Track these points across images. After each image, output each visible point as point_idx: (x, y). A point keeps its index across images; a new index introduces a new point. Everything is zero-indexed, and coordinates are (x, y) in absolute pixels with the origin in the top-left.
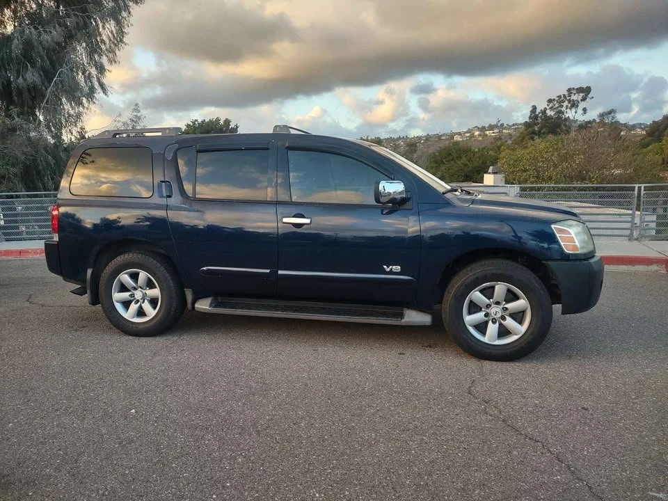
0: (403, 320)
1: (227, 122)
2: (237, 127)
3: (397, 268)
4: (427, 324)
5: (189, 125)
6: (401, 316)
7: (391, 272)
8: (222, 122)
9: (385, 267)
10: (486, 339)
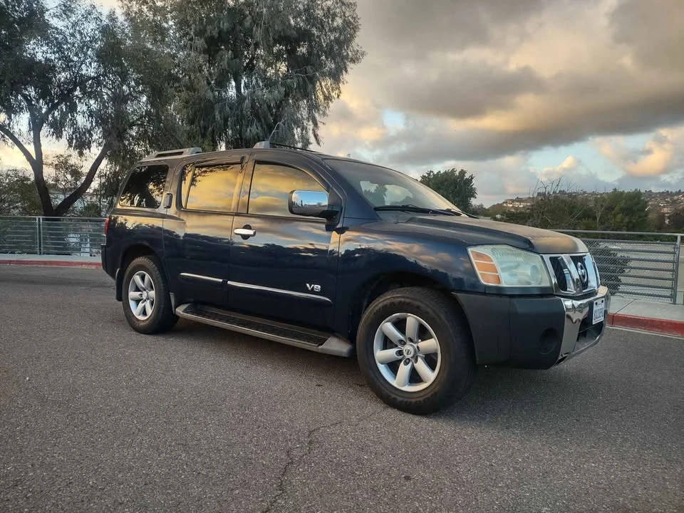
0: (320, 347)
1: (463, 173)
2: (472, 178)
3: (318, 287)
4: (343, 355)
5: (425, 176)
6: (321, 342)
7: (312, 292)
8: (457, 173)
9: (308, 285)
10: (394, 383)
